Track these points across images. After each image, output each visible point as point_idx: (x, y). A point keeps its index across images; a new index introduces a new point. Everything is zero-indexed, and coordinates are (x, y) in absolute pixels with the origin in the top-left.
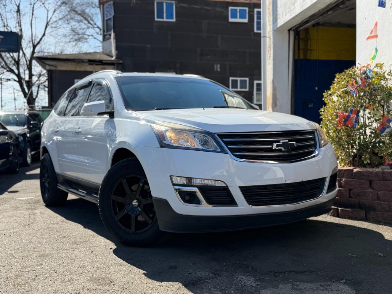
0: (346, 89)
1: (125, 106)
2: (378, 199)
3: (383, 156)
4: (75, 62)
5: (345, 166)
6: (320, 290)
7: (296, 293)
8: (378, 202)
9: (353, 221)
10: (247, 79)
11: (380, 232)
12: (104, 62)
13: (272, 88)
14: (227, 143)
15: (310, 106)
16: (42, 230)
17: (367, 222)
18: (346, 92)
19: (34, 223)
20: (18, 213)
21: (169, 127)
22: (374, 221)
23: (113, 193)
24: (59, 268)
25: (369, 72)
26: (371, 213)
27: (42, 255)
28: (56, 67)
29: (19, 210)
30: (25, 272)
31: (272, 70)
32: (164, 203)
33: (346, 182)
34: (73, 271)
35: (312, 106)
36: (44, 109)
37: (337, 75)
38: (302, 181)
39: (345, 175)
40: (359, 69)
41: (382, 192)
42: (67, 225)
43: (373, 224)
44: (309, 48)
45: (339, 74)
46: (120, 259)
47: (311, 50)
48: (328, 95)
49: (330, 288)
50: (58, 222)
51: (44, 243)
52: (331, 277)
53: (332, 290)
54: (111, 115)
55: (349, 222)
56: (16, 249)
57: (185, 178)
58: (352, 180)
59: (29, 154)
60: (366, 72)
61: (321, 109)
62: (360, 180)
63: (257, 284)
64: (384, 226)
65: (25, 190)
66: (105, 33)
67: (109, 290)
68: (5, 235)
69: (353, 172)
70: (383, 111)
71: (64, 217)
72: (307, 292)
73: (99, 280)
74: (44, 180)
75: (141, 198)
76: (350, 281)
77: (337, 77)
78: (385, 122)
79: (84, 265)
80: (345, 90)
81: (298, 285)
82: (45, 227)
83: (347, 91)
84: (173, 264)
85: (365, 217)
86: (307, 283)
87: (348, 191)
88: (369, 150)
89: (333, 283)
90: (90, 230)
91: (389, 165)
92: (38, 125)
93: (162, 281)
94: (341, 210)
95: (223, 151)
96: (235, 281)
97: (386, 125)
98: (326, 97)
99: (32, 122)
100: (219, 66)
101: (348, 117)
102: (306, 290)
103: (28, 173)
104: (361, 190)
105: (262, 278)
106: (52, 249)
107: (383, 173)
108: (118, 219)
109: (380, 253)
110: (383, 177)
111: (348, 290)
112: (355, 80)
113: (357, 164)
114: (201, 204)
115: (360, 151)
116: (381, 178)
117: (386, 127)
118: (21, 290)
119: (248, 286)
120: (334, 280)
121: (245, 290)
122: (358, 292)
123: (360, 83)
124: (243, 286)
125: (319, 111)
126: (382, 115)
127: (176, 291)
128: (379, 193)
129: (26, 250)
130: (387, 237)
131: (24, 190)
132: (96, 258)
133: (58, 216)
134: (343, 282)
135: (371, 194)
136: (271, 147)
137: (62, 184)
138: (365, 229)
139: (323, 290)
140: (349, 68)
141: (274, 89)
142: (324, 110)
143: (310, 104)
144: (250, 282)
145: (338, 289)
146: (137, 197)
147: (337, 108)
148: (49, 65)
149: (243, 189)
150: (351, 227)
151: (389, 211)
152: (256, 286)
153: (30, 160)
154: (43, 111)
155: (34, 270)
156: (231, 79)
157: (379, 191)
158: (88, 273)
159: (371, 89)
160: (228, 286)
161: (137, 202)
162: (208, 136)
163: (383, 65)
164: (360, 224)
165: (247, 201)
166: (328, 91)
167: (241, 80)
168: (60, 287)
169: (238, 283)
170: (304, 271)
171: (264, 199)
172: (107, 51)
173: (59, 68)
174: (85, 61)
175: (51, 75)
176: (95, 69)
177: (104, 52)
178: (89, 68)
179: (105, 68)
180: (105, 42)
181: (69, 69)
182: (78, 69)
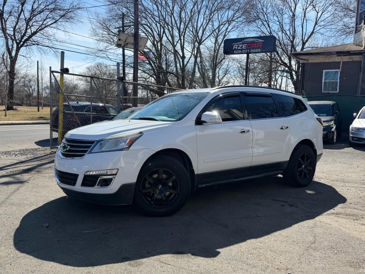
4: (324, 55)
12: (351, 52)
28: (308, 60)
66: (358, 26)
148: (302, 59)
172: (358, 42)
173: (311, 61)
174: (333, 53)
175: (304, 66)
176: (343, 60)
177: (355, 43)
178: (337, 59)
179: (352, 58)
180: (357, 33)
181: (319, 61)
182: (327, 61)
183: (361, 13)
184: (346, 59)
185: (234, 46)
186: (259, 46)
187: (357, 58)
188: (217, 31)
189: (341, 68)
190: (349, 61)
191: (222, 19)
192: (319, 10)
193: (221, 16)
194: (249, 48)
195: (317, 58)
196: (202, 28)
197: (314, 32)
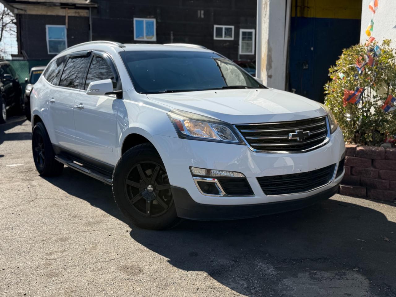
0: (352, 65)
1: (134, 87)
2: (380, 177)
3: (385, 133)
4: (46, 5)
5: (347, 141)
6: (337, 279)
7: (315, 282)
8: (379, 180)
9: (354, 198)
10: (233, 27)
11: (382, 212)
12: (77, 5)
13: (267, 48)
14: (245, 135)
15: (305, 67)
16: (49, 207)
17: (368, 200)
18: (352, 69)
19: (37, 198)
20: (16, 185)
21: (186, 117)
22: (375, 199)
23: (127, 178)
24: (84, 255)
25: (377, 49)
26: (372, 191)
27: (61, 239)
28: (25, 11)
29: (15, 181)
30: (52, 259)
31: (268, 30)
32: (183, 192)
33: (348, 160)
34: (99, 258)
35: (307, 67)
36: (15, 58)
37: (344, 50)
38: (315, 170)
39: (348, 153)
40: (366, 45)
41: (384, 171)
42: (72, 201)
43: (374, 202)
44: (306, 5)
45: (346, 49)
46: (141, 245)
47: (308, 8)
48: (334, 70)
49: (345, 276)
50: (62, 198)
51: (57, 223)
52: (344, 264)
53: (347, 279)
54: (120, 96)
55: (350, 200)
56: (32, 231)
57: (205, 170)
58: (355, 159)
59: (4, 110)
60: (373, 49)
61: (326, 84)
62: (362, 159)
63: (277, 273)
64: (384, 204)
65: (11, 154)
67: (140, 281)
68: (13, 213)
69: (356, 150)
70: (387, 88)
71: (66, 191)
72: (325, 282)
73: (128, 269)
74: (37, 149)
75: (156, 184)
76: (362, 269)
77: (344, 52)
78: (390, 100)
79: (108, 251)
80: (351, 67)
81: (315, 274)
82: (51, 204)
83: (354, 67)
84: (193, 251)
85: (365, 195)
86: (323, 272)
87: (350, 169)
88: (372, 128)
89: (347, 272)
90: (98, 209)
91: (390, 143)
92: (12, 78)
93: (188, 269)
94: (342, 187)
95: (241, 143)
96: (255, 269)
97: (390, 104)
98: (331, 73)
99: (5, 75)
100: (202, 12)
101: (354, 94)
102: (324, 280)
103: (6, 132)
104: (363, 168)
105: (280, 266)
106: (68, 232)
107: (386, 152)
108: (133, 203)
109: (386, 238)
110: (386, 156)
111: (362, 279)
112: (362, 57)
113: (359, 140)
114: (219, 194)
115: (363, 128)
116: (384, 157)
117: (390, 106)
118: (56, 282)
119: (269, 275)
120: (348, 269)
121: (267, 279)
122: (371, 282)
123: (368, 61)
124: (264, 275)
125: (324, 86)
126: (387, 92)
127: (204, 281)
128: (381, 171)
129: (42, 233)
130: (389, 219)
131: (9, 153)
132: (116, 243)
133: (58, 190)
134: (356, 270)
135: (373, 172)
136: (287, 137)
137: (59, 155)
138: (367, 208)
139: (339, 279)
140: (356, 44)
141: (270, 50)
142: (329, 86)
143: (306, 66)
144: (270, 270)
145: (353, 278)
146: (153, 182)
147: (343, 86)
148: (18, 9)
149: (261, 180)
150: (353, 206)
151: (389, 189)
152: (276, 274)
153: (5, 116)
154: (13, 60)
155: (60, 257)
156: (215, 26)
157: (381, 170)
158: (114, 260)
159: (378, 68)
160: (251, 275)
161: (152, 187)
162: (228, 128)
163: (391, 41)
164: (361, 202)
165: (264, 191)
166: (334, 66)
167: (226, 29)
168: (92, 277)
169: (259, 271)
170: (319, 259)
171: (280, 188)
173: (29, 12)
174: (57, 4)
175: (20, 19)
176: (68, 13)
178: (61, 12)
179: (78, 13)
182: (49, 13)
184: (71, 13)
187: (83, 13)
189: (67, 24)
195: (36, 9)
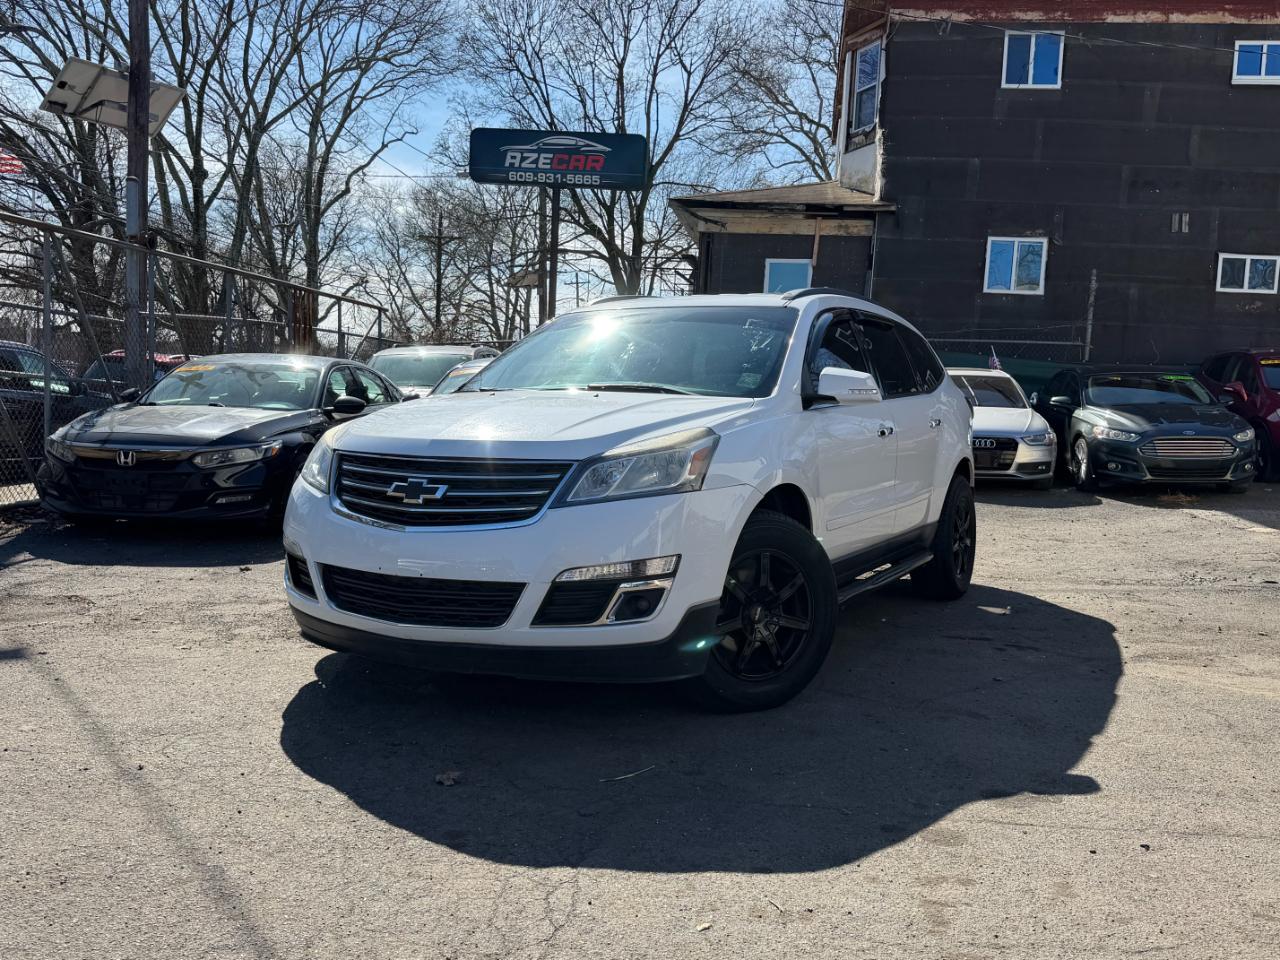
10: (1277, 259)
28: (723, 225)
66: (853, 131)
100: (1186, 218)
148: (706, 220)
156: (1223, 256)
172: (854, 180)
173: (731, 229)
174: (798, 208)
175: (708, 246)
176: (821, 229)
177: (844, 181)
178: (805, 227)
179: (847, 227)
180: (851, 154)
181: (753, 230)
182: (776, 231)
183: (861, 94)
184: (830, 227)
185: (508, 157)
186: (595, 164)
187: (859, 228)
188: (318, 92)
189: (815, 256)
190: (839, 234)
191: (334, 51)
192: (693, 67)
193: (332, 40)
194: (560, 167)
195: (747, 220)
196: (266, 73)
197: (681, 133)
